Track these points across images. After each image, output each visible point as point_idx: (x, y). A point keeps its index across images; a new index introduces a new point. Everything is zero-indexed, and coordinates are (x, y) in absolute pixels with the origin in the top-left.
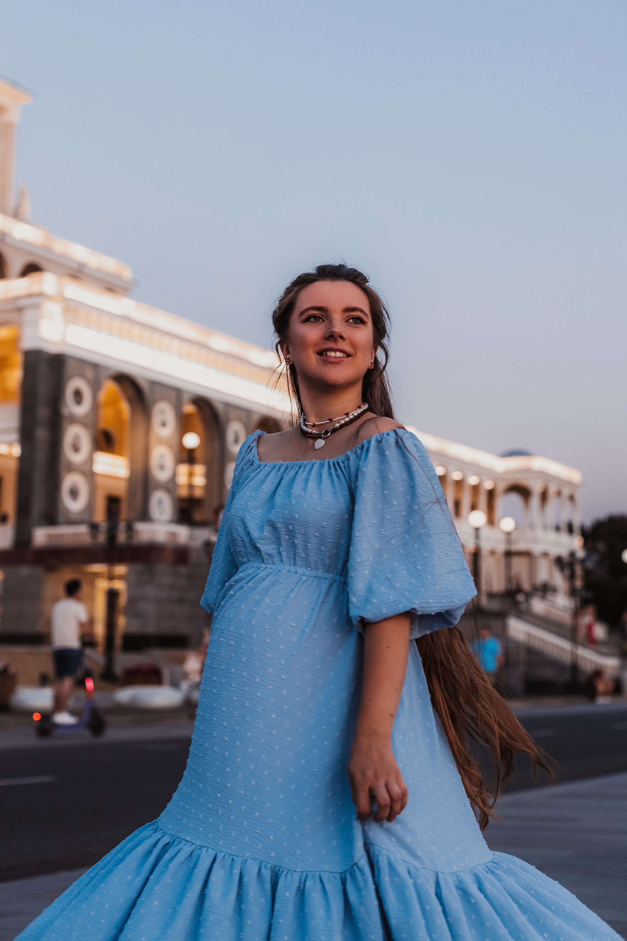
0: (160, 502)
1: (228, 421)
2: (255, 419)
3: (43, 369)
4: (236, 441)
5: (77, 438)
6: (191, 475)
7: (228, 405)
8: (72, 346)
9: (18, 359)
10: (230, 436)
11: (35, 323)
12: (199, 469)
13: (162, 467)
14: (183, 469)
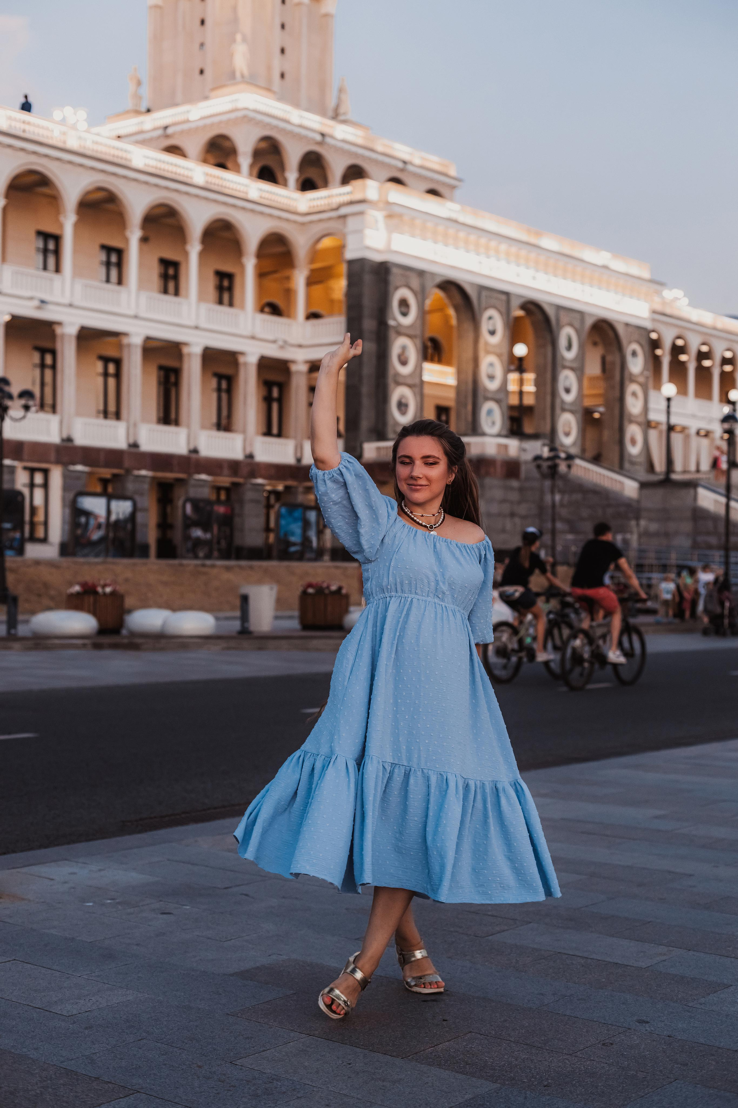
0: (490, 412)
1: (560, 327)
2: (589, 322)
3: (368, 278)
4: (569, 347)
5: (404, 348)
6: (521, 382)
7: (559, 308)
8: (396, 252)
9: (343, 269)
10: (563, 342)
11: (360, 232)
12: (530, 376)
13: (491, 377)
14: (513, 377)
